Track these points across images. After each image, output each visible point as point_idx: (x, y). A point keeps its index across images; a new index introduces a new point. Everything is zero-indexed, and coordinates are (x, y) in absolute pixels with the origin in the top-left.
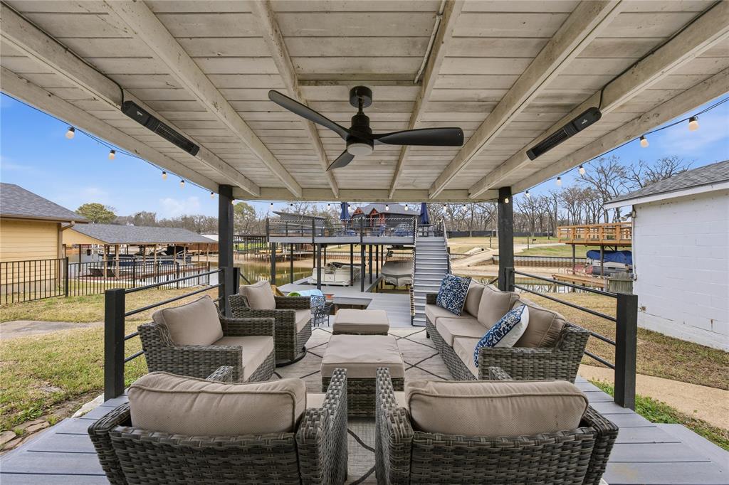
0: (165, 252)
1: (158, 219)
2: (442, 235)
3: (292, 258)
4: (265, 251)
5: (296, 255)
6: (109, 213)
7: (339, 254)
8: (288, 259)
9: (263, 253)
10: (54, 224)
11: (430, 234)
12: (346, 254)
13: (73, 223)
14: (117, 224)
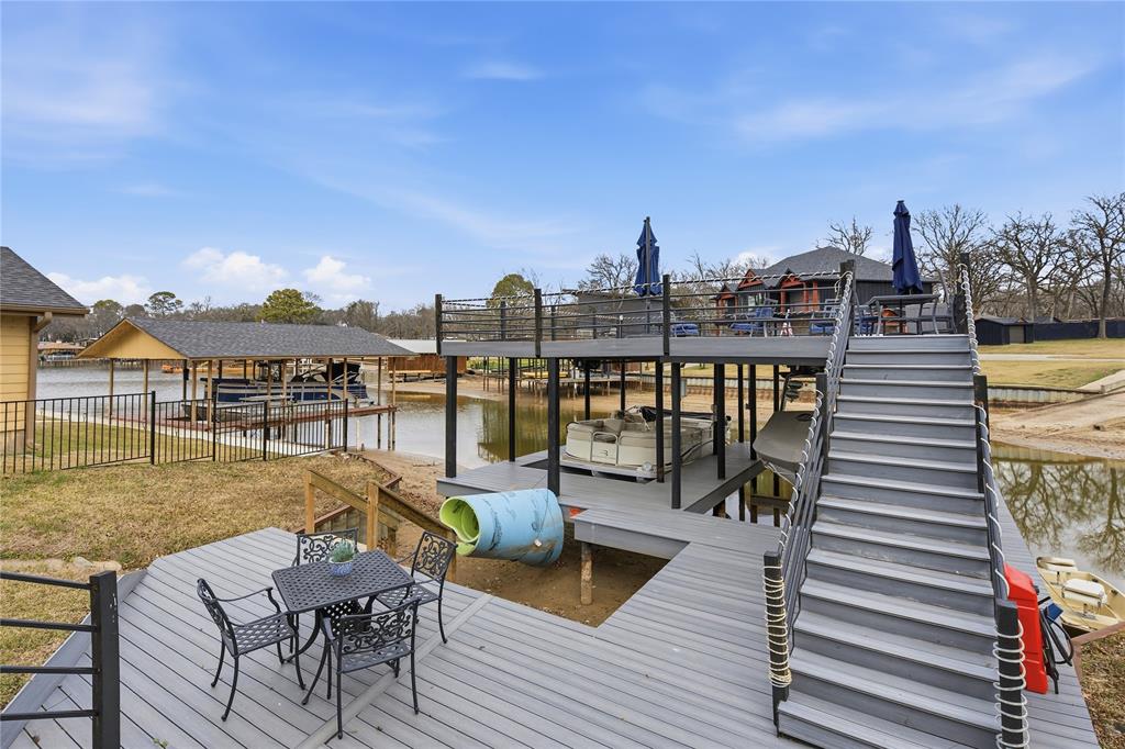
0: (322, 373)
1: (383, 312)
2: (963, 329)
3: (587, 391)
4: (533, 374)
5: (596, 384)
6: (307, 304)
7: (699, 382)
8: (580, 393)
9: (531, 378)
10: (22, 318)
11: (925, 326)
12: (704, 383)
13: (48, 315)
14: (322, 324)
